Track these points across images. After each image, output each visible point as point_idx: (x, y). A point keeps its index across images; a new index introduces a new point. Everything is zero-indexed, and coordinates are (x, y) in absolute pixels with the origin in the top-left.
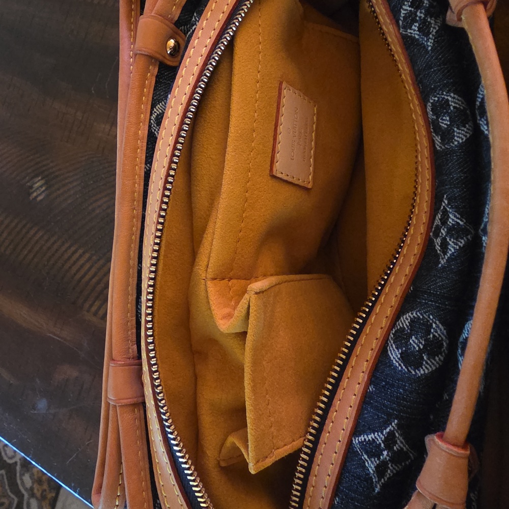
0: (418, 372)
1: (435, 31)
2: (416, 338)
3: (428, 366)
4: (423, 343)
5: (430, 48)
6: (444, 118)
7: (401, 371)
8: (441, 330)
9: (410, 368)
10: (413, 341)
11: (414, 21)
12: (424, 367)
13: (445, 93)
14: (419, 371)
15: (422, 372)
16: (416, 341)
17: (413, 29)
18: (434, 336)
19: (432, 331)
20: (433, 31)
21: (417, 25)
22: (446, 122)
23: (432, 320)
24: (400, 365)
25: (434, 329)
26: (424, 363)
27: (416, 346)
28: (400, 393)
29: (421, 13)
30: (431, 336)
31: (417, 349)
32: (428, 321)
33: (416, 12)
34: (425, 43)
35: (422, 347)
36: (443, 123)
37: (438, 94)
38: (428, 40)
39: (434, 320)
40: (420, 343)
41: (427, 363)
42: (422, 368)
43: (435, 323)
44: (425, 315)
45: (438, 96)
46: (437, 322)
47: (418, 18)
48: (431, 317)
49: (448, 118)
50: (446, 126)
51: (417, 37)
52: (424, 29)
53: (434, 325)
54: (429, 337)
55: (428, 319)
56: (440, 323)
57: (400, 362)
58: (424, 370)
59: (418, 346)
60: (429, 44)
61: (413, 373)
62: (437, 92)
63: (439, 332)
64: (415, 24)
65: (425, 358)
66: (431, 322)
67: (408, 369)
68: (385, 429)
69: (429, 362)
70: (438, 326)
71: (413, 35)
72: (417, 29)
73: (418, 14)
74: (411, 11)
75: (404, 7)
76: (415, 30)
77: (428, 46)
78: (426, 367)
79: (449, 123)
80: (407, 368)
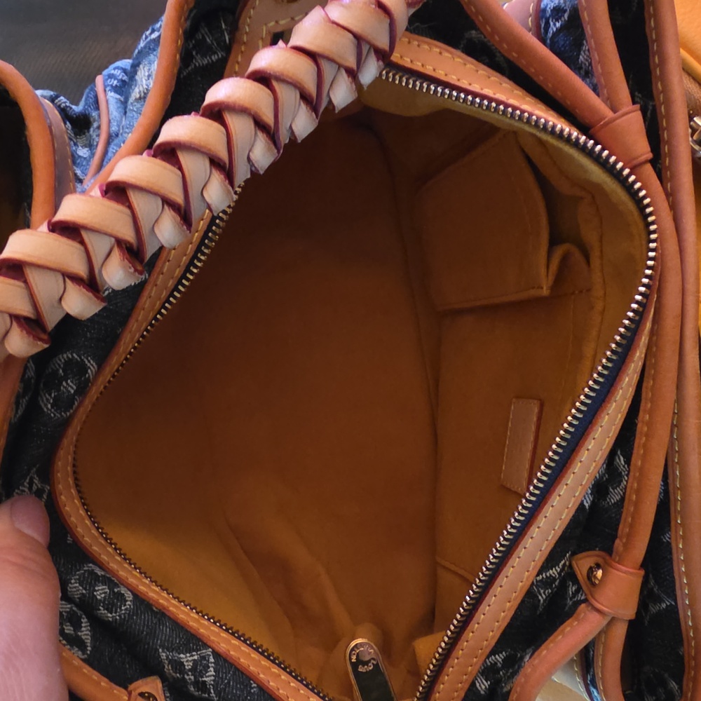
0: (70, 356)
1: (166, 667)
2: (69, 392)
3: (59, 362)
4: (62, 388)
5: (160, 650)
6: (103, 595)
7: (88, 356)
8: (43, 401)
9: (78, 359)
10: (72, 388)
11: (194, 670)
12: (63, 361)
13: (118, 617)
14: (68, 357)
15: (65, 356)
16: (69, 388)
17: (190, 661)
18: (50, 395)
19: (51, 401)
20: (168, 666)
21: (186, 667)
22: (98, 593)
23: (52, 412)
24: (89, 362)
25: (50, 403)
26: (62, 366)
27: (71, 384)
28: (90, 332)
29: (190, 679)
30: (53, 395)
31: (69, 381)
32: (55, 410)
33: (195, 678)
34: (168, 653)
35: (64, 383)
36: (102, 589)
37: (124, 614)
38: (167, 657)
39: (49, 412)
40: (65, 388)
41: (59, 365)
42: (65, 360)
43: (48, 409)
44: (59, 416)
45: (123, 612)
46: (45, 410)
47: (190, 673)
48: (52, 415)
49: (99, 597)
50: (96, 588)
51: (182, 656)
52: (178, 666)
53: (49, 406)
54: (56, 394)
55: (55, 413)
56: (42, 409)
57: (89, 364)
58: (63, 357)
59: (67, 384)
60: (164, 654)
61: (74, 355)
62: (127, 615)
63: (45, 399)
64: (190, 667)
65: (61, 371)
66: (53, 410)
67: (80, 358)
68: (109, 293)
69: (57, 367)
70: (46, 405)
71: (188, 655)
72: (185, 663)
73: (192, 678)
74: (202, 677)
75: (213, 678)
76: (187, 661)
77: (163, 652)
78: (61, 361)
79: (95, 593)
80: (82, 360)
